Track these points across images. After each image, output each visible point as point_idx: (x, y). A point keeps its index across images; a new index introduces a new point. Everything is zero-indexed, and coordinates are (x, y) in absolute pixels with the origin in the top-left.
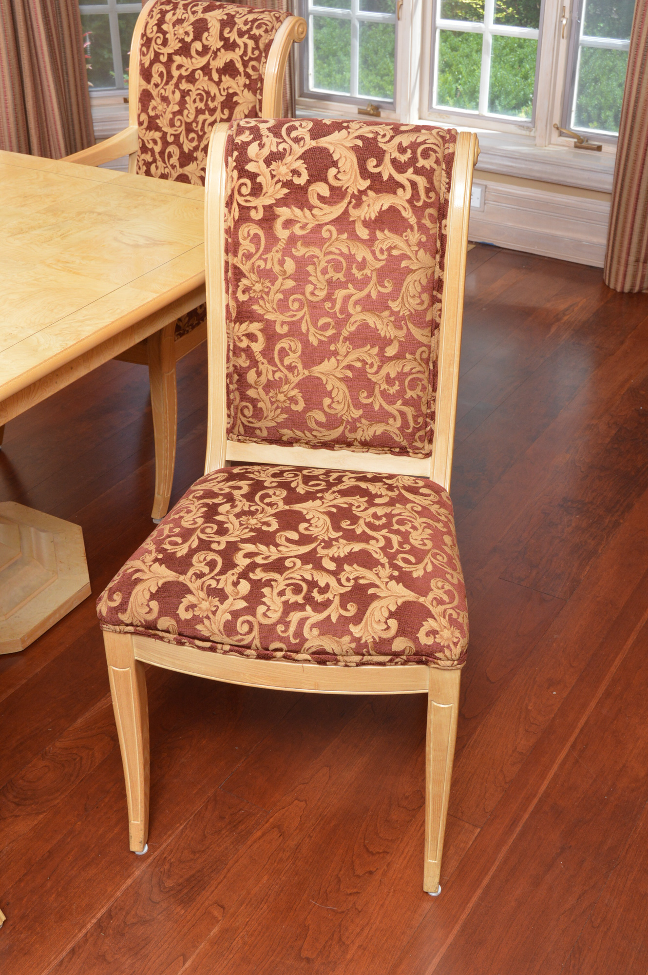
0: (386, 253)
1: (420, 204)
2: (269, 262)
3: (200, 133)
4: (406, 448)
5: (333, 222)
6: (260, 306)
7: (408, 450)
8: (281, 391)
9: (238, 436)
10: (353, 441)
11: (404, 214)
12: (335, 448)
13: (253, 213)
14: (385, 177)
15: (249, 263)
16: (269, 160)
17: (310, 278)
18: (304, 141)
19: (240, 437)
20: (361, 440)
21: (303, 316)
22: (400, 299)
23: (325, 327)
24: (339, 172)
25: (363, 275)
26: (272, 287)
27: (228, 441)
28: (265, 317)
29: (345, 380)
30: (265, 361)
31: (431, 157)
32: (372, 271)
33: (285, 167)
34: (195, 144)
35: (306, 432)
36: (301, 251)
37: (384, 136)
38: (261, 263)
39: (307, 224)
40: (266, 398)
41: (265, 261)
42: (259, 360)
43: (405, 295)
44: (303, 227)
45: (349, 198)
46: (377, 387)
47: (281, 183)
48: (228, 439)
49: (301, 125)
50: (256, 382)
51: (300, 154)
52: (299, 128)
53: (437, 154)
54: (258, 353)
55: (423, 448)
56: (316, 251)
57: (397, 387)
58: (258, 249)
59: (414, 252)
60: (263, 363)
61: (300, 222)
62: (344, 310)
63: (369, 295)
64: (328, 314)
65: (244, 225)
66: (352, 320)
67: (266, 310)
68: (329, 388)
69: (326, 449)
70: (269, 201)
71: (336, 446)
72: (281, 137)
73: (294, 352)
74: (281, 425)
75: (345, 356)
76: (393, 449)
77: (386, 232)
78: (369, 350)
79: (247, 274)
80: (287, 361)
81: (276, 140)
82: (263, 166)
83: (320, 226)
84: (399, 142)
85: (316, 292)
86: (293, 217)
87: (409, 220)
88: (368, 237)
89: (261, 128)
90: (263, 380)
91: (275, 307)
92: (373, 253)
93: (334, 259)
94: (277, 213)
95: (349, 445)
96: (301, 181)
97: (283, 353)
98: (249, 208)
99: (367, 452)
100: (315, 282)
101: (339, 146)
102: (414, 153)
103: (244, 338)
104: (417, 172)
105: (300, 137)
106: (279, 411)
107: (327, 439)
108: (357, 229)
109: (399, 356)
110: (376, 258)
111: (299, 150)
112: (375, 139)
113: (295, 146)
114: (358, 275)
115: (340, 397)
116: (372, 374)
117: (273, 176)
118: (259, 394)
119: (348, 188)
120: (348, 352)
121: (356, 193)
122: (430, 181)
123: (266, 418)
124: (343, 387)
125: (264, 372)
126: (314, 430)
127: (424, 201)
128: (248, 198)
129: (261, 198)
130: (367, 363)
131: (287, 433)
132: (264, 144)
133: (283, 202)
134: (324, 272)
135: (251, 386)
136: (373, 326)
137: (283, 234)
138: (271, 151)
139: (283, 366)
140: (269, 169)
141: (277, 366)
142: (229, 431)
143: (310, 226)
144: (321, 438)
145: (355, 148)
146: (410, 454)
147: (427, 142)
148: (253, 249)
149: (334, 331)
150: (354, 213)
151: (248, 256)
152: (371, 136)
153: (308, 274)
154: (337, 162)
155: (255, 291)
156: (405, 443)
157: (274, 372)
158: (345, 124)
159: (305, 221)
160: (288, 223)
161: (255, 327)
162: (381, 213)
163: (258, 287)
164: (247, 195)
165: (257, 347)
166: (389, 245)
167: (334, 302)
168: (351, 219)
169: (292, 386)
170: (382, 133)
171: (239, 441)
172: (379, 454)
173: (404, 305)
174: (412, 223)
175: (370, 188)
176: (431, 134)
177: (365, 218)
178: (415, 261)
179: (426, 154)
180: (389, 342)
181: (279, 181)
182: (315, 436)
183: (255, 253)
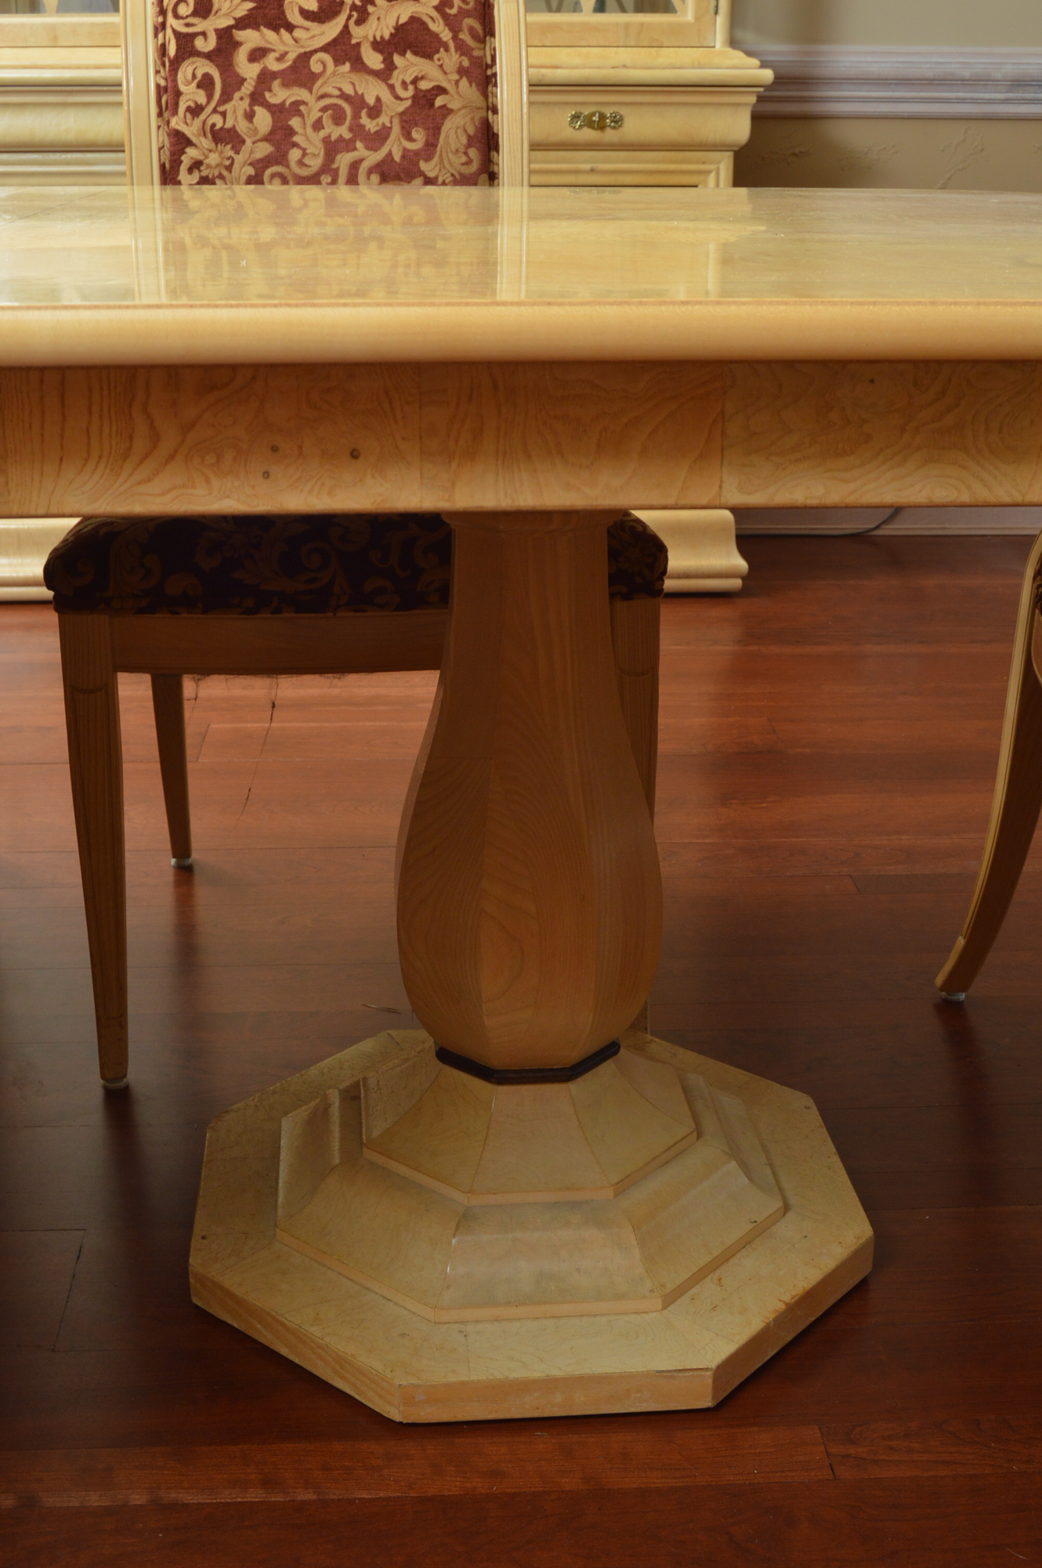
22: (436, 159)
25: (377, 125)
32: (392, 117)
39: (286, 53)
41: (224, 114)
43: (444, 150)
44: (281, 58)
45: (348, 11)
59: (453, 82)
61: (274, 51)
86: (263, 44)
88: (382, 66)
94: (238, 39)
100: (303, 144)
110: (397, 98)
129: (211, 17)
134: (318, 125)
166: (415, 74)
168: (354, 41)
173: (444, 166)
177: (375, 37)
178: (456, 96)
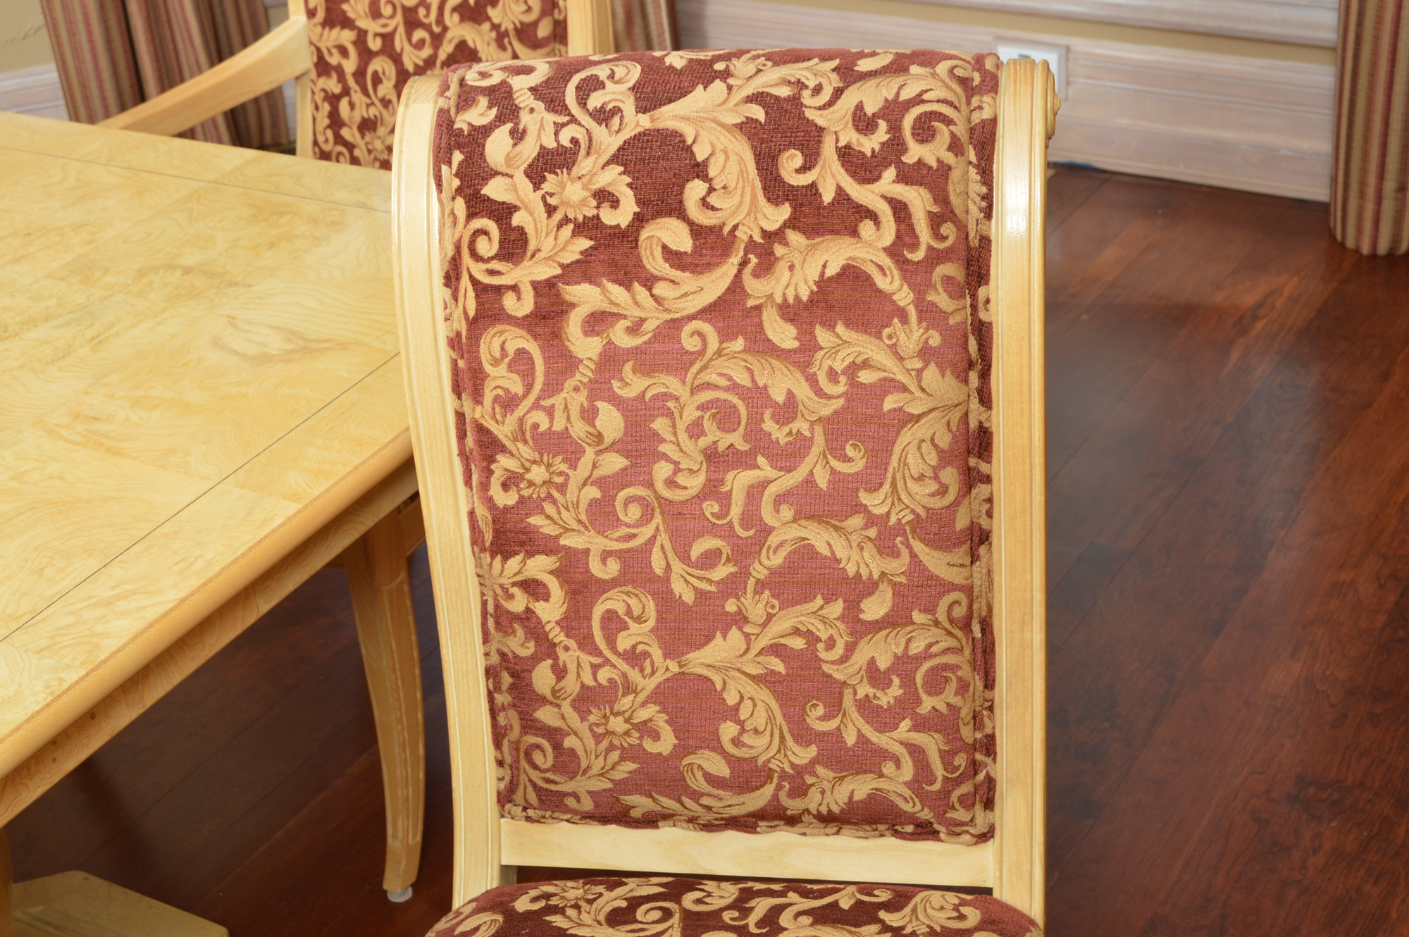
0: (843, 379)
1: (919, 255)
2: (559, 413)
3: (437, 30)
4: (931, 824)
5: (706, 313)
6: (548, 517)
7: (936, 826)
8: (615, 711)
9: (525, 809)
10: (800, 815)
11: (882, 283)
12: (758, 829)
13: (509, 301)
14: (828, 196)
15: (512, 420)
16: (539, 170)
17: (663, 448)
18: (622, 117)
19: (531, 812)
20: (818, 811)
21: (654, 537)
22: (887, 487)
23: (710, 559)
24: (711, 190)
25: (790, 433)
26: (571, 473)
27: (503, 820)
28: (563, 542)
29: (767, 679)
30: (572, 644)
31: (938, 137)
32: (813, 423)
33: (578, 185)
34: (427, 52)
35: (684, 799)
36: (633, 385)
37: (818, 90)
38: (540, 418)
39: (643, 320)
40: (583, 728)
41: (550, 412)
42: (556, 640)
43: (899, 476)
44: (634, 330)
45: (741, 253)
46: (848, 693)
47: (571, 226)
48: (503, 816)
49: (612, 76)
50: (554, 692)
51: (613, 149)
52: (608, 84)
53: (952, 128)
54: (553, 624)
55: (972, 820)
56: (672, 384)
57: (896, 691)
58: (528, 388)
59: (913, 373)
60: (567, 649)
61: (625, 317)
62: (751, 517)
63: (809, 481)
64: (713, 530)
65: (492, 331)
66: (773, 540)
67: (563, 527)
68: (731, 698)
69: (738, 830)
70: (546, 272)
71: (761, 824)
72: (564, 109)
73: (639, 620)
74: (624, 786)
75: (764, 625)
76: (898, 828)
77: (840, 328)
78: (822, 608)
79: (508, 444)
80: (624, 642)
81: (552, 118)
82: (525, 185)
83: (675, 325)
84: (855, 103)
85: (680, 479)
86: (606, 306)
87: (895, 297)
88: (796, 344)
89: (515, 88)
90: (571, 685)
91: (583, 517)
92: (812, 381)
93: (718, 400)
94: (567, 298)
95: (792, 821)
96: (620, 217)
97: (613, 623)
98: (498, 290)
99: (837, 833)
100: (675, 456)
101: (707, 123)
102: (895, 128)
103: (515, 591)
104: (905, 177)
105: (610, 106)
106: (615, 755)
107: (735, 812)
108: (766, 325)
109: (895, 620)
110: (820, 393)
111: (609, 140)
112: (795, 100)
113: (600, 132)
114: (780, 434)
115: (760, 720)
116: (833, 663)
117: (551, 210)
118: (563, 717)
119: (735, 227)
120: (770, 617)
121: (758, 238)
122: (941, 197)
123: (585, 771)
124: (763, 695)
125: (572, 667)
126: (703, 794)
127: (930, 248)
128: (495, 265)
129: (526, 263)
130: (818, 640)
131: (640, 803)
132: (524, 131)
133: (580, 270)
134: (696, 430)
135: (543, 701)
136: (825, 551)
137: (586, 347)
138: (542, 147)
139: (616, 653)
140: (540, 193)
141: (600, 654)
142: (505, 798)
143: (650, 326)
144: (721, 811)
145: (748, 128)
146: (942, 835)
147: (925, 97)
148: (517, 387)
149: (731, 569)
150: (756, 288)
151: (508, 403)
152: (784, 92)
153: (656, 438)
154: (705, 164)
155: (531, 484)
156: (926, 815)
157: (595, 668)
158: (720, 66)
159: (638, 313)
160: (598, 321)
161: (540, 566)
162: (824, 283)
163: (538, 474)
164: (492, 258)
165: (550, 611)
166: (850, 359)
167: (725, 501)
169: (642, 697)
170: (812, 84)
171: (528, 819)
172: (867, 838)
173: (900, 499)
174: (902, 304)
175: (791, 223)
176: (934, 75)
177: (785, 299)
178: (918, 393)
179: (924, 131)
180: (870, 587)
181: (566, 220)
182: (709, 808)
183: (525, 396)
